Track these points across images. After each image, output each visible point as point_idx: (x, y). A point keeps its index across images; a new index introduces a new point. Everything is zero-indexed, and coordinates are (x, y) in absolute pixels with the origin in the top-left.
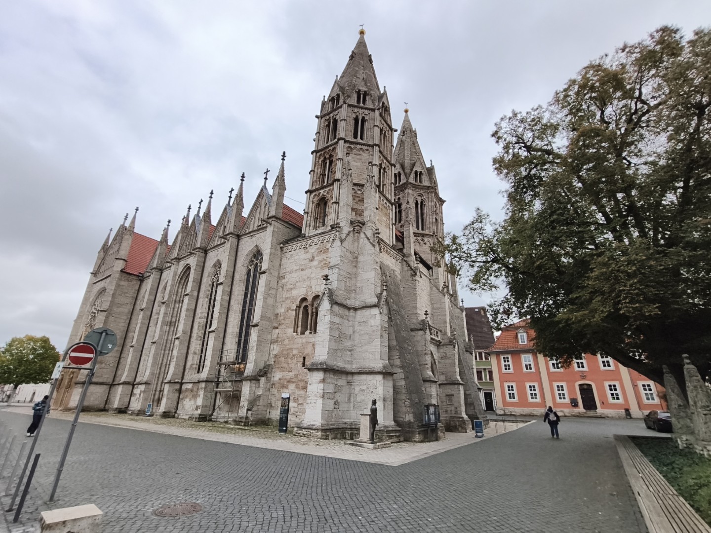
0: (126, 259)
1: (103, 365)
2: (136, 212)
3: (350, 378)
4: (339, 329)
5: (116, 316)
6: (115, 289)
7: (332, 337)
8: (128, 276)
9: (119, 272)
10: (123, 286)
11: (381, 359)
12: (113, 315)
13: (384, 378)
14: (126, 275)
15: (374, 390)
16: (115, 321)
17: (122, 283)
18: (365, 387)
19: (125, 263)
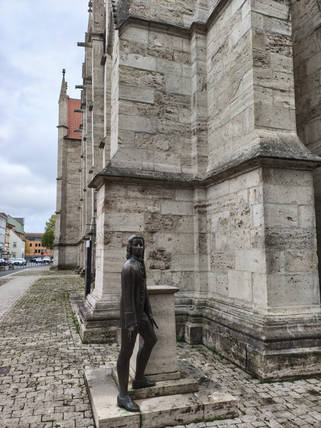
0: (66, 125)
1: (72, 229)
2: (64, 75)
3: (197, 196)
4: (154, 84)
5: (72, 182)
6: (63, 157)
7: (130, 105)
8: (73, 142)
9: (63, 139)
10: (71, 152)
11: (257, 126)
12: (70, 182)
13: (265, 178)
14: (70, 142)
15: (244, 218)
16: (72, 187)
17: (70, 150)
18: (226, 214)
19: (66, 130)
